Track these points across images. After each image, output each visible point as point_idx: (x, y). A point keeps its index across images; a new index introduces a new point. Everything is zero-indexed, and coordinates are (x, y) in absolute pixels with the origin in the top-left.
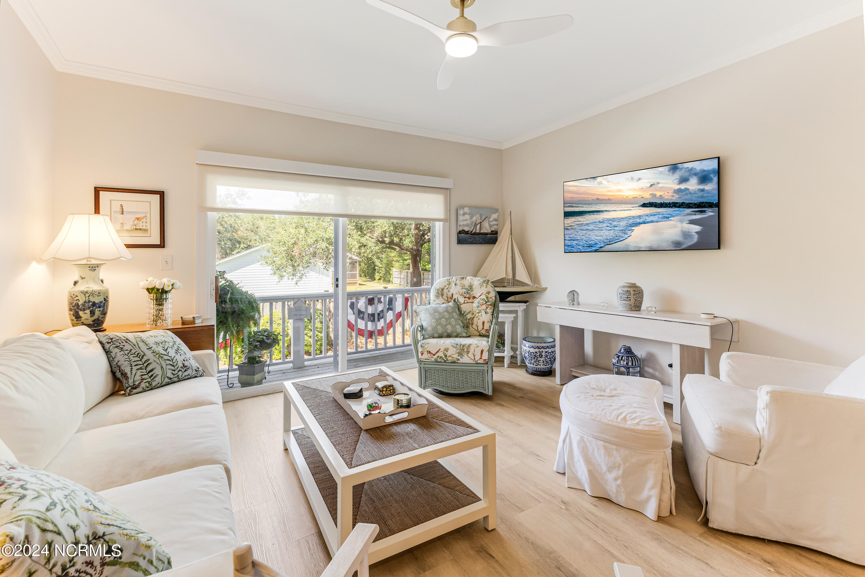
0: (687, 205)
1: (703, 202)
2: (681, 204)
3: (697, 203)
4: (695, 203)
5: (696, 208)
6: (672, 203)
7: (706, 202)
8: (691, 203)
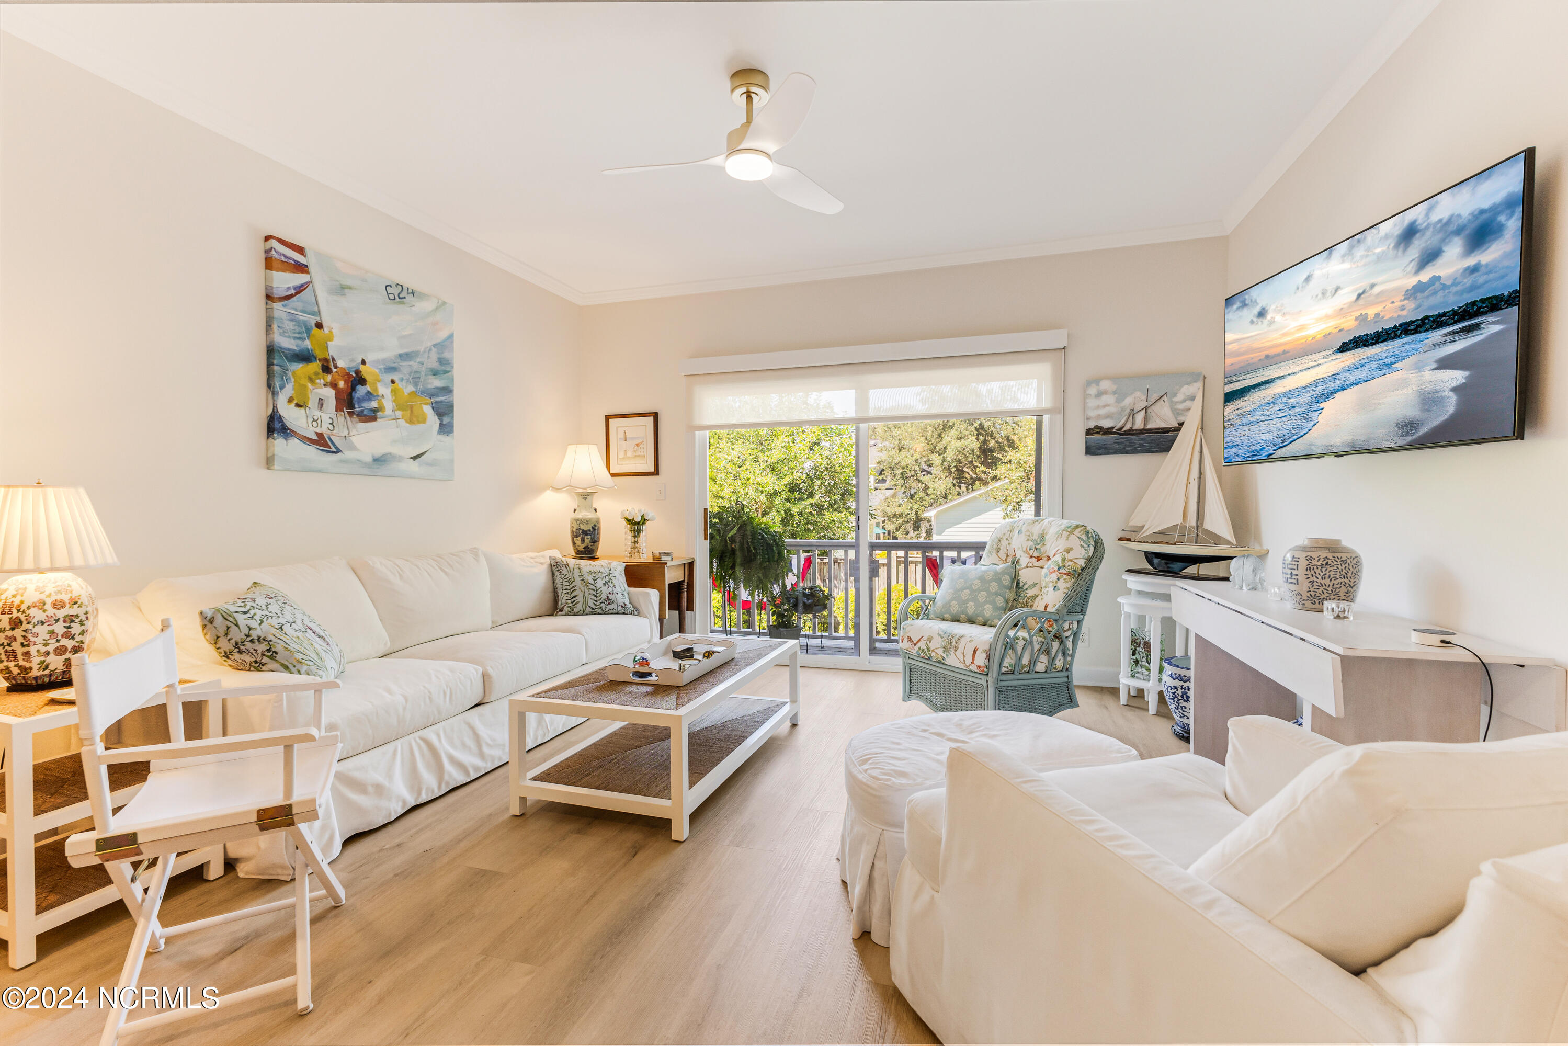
0: (1434, 321)
1: (1475, 302)
2: (1419, 322)
3: (1460, 308)
4: (1453, 310)
5: (1455, 322)
6: (1400, 325)
7: (1483, 301)
8: (1444, 314)
